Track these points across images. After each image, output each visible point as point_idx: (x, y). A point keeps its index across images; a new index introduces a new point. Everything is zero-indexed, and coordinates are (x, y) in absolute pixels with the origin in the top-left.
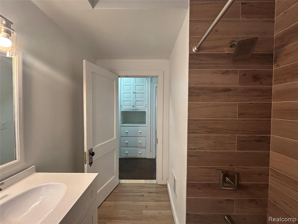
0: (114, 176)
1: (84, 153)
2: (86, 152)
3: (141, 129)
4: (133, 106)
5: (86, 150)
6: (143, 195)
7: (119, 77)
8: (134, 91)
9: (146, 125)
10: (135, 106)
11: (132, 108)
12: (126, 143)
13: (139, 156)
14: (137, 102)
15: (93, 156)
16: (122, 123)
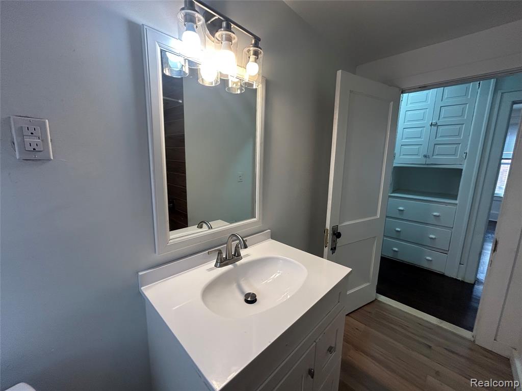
0: (368, 284)
1: (325, 230)
2: (328, 230)
3: (439, 208)
4: (425, 156)
5: (328, 226)
6: (430, 347)
7: (403, 92)
8: (434, 121)
9: (457, 202)
10: (430, 154)
11: (423, 161)
12: (397, 231)
13: (425, 265)
14: (438, 146)
15: (338, 238)
16: (392, 189)
